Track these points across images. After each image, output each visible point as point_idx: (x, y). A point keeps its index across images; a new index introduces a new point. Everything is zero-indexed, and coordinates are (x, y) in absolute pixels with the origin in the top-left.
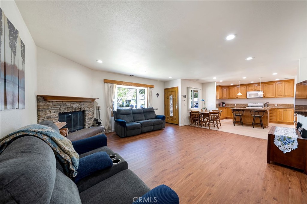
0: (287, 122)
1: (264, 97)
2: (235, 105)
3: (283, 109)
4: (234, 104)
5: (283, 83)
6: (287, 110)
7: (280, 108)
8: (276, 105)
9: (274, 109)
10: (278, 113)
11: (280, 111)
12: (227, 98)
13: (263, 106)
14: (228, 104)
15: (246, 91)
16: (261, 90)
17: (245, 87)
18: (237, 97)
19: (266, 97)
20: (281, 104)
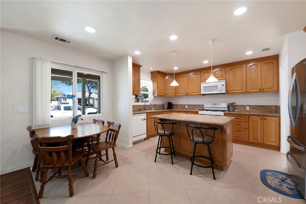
0: (268, 143)
1: (227, 93)
2: (187, 107)
3: (259, 117)
4: (185, 105)
5: (259, 64)
6: (267, 118)
7: (253, 115)
8: (248, 108)
9: (244, 115)
10: (251, 126)
11: (253, 121)
12: (174, 94)
13: (227, 109)
14: (177, 105)
15: (200, 81)
16: (223, 78)
17: (198, 75)
18: (188, 94)
19: (230, 92)
20: (255, 106)
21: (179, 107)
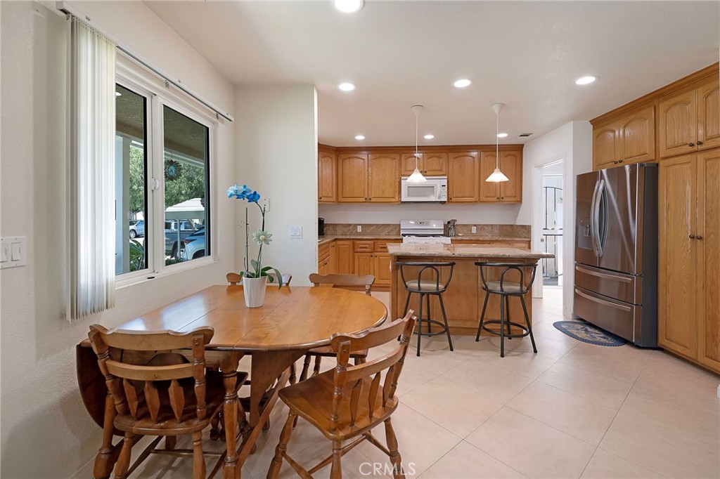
1: (450, 201)
2: (359, 229)
8: (474, 230)
12: (334, 199)
13: (443, 233)
15: (397, 174)
16: (441, 173)
17: (393, 159)
18: (370, 199)
19: (454, 200)
20: (485, 225)
21: (339, 230)
